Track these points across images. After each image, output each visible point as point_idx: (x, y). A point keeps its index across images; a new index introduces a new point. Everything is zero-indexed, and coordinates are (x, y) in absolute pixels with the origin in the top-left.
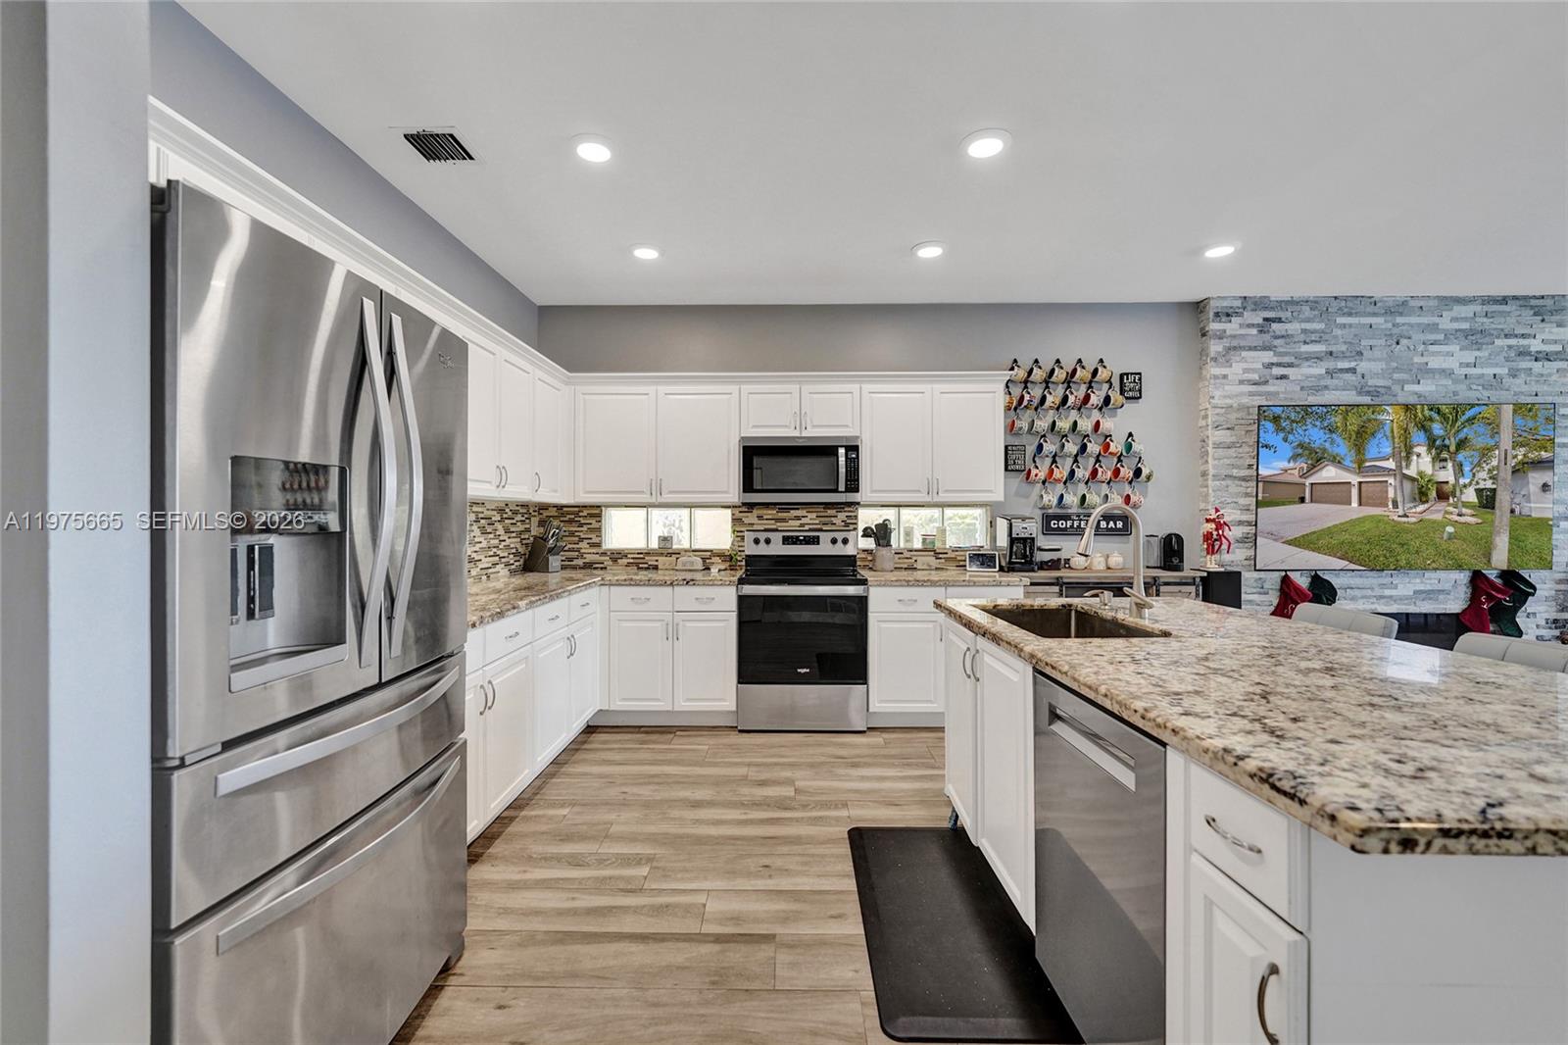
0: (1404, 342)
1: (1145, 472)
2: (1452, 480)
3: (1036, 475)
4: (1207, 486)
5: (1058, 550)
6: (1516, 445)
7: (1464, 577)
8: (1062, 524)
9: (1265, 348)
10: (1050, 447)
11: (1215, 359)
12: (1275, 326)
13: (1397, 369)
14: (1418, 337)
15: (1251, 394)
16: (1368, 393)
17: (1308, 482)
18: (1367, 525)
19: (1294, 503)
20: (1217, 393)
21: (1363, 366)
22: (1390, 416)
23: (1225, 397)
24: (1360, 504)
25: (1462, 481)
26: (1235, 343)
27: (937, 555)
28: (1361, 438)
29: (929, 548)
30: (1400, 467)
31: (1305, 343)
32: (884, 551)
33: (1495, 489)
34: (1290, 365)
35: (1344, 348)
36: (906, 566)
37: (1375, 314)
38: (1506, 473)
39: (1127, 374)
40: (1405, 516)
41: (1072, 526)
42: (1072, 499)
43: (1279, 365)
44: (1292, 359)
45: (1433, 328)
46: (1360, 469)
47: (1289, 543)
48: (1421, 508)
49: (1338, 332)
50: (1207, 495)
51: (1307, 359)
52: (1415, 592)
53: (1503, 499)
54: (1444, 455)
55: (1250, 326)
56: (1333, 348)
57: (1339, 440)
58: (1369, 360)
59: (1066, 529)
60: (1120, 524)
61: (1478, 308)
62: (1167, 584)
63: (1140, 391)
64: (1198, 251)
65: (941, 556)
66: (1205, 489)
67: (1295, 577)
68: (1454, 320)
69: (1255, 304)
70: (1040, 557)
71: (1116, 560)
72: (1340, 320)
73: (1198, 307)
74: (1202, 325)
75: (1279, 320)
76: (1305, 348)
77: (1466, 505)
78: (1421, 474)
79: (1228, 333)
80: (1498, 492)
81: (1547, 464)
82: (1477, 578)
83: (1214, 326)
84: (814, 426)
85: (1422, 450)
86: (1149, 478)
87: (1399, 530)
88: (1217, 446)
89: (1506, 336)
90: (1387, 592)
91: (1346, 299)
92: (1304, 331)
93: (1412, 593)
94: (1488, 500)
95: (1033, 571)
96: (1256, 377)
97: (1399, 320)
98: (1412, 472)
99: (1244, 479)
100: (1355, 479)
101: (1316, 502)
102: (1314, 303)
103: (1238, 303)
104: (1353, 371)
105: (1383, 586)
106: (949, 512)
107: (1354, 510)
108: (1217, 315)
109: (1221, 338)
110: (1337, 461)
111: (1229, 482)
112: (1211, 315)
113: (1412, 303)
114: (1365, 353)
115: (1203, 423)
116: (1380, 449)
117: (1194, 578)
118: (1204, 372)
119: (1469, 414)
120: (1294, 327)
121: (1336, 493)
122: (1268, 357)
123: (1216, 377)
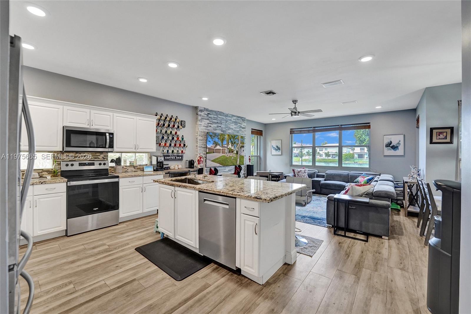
0: (227, 122)
1: (186, 145)
2: (233, 149)
3: (162, 145)
4: (197, 149)
5: (168, 165)
6: (241, 143)
7: (234, 167)
8: (168, 158)
9: (208, 119)
10: (165, 138)
11: (199, 120)
12: (209, 115)
13: (226, 127)
14: (229, 122)
15: (205, 129)
16: (223, 131)
17: (215, 149)
18: (223, 157)
19: (213, 153)
20: (200, 128)
21: (222, 126)
22: (226, 137)
23: (201, 129)
24: (222, 153)
25: (235, 149)
26: (203, 117)
27: (134, 167)
28: (223, 140)
29: (132, 165)
30: (227, 146)
31: (214, 120)
32: (119, 167)
33: (238, 151)
34: (212, 124)
35: (219, 122)
36: (125, 171)
37: (224, 116)
38: (239, 148)
39: (182, 121)
40: (227, 155)
41: (170, 158)
42: (170, 151)
43: (210, 123)
44: (212, 123)
45: (231, 120)
46: (222, 147)
47: (212, 161)
48: (229, 154)
49: (218, 118)
50: (197, 151)
51: (214, 123)
52: (229, 170)
53: (239, 152)
54: (233, 144)
55: (205, 114)
56: (218, 122)
57: (220, 141)
58: (223, 125)
59: (168, 159)
60: (180, 158)
61: (236, 118)
62: (191, 172)
63: (185, 125)
64: (201, 98)
65: (135, 167)
66: (197, 150)
67: (212, 168)
68: (234, 119)
69: (206, 110)
70: (165, 166)
71: (180, 166)
72: (219, 116)
73: (196, 108)
74: (197, 112)
75: (210, 114)
76: (214, 121)
77: (235, 153)
78: (230, 148)
79: (202, 115)
80: (239, 151)
81: (243, 147)
82: (236, 167)
83: (199, 113)
84: (95, 125)
85: (230, 143)
86: (187, 147)
87: (227, 158)
88: (200, 140)
89: (239, 124)
90: (225, 170)
91: (220, 112)
92: (214, 117)
93: (228, 170)
94: (237, 153)
95: (163, 170)
96: (206, 125)
97: (227, 118)
98: (229, 147)
99: (204, 148)
100: (221, 148)
101: (216, 153)
102: (215, 112)
103: (203, 109)
104: (220, 126)
105: (224, 169)
106: (137, 154)
107: (221, 154)
108: (200, 110)
109: (201, 116)
110: (219, 145)
111: (201, 148)
112: (199, 110)
113: (228, 115)
114: (222, 123)
115: (197, 134)
116: (225, 142)
117: (196, 170)
118: (197, 123)
119: (236, 137)
120: (212, 116)
121: (218, 151)
122: (208, 121)
123: (200, 124)
